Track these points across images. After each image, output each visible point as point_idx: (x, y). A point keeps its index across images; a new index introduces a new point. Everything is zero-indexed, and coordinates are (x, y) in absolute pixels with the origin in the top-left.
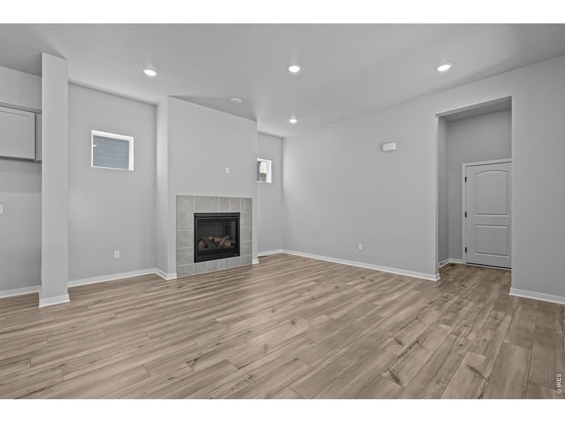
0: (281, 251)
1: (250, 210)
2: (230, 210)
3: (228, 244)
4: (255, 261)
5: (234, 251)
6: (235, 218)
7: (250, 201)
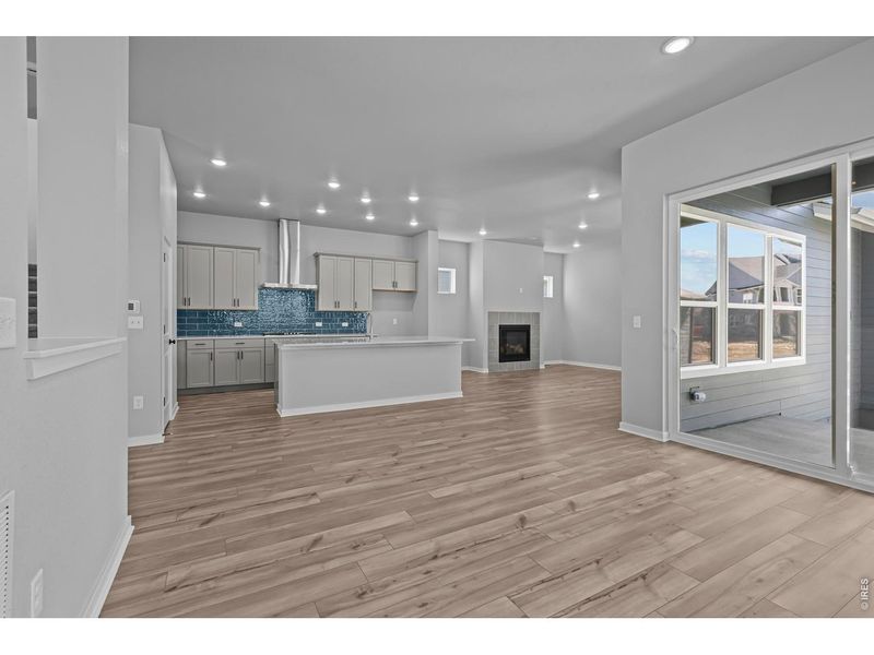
0: (561, 362)
1: (538, 322)
2: (523, 323)
3: (521, 350)
4: (542, 367)
5: (526, 356)
6: (526, 329)
7: (538, 315)
